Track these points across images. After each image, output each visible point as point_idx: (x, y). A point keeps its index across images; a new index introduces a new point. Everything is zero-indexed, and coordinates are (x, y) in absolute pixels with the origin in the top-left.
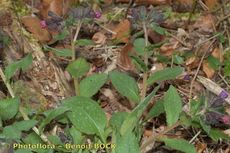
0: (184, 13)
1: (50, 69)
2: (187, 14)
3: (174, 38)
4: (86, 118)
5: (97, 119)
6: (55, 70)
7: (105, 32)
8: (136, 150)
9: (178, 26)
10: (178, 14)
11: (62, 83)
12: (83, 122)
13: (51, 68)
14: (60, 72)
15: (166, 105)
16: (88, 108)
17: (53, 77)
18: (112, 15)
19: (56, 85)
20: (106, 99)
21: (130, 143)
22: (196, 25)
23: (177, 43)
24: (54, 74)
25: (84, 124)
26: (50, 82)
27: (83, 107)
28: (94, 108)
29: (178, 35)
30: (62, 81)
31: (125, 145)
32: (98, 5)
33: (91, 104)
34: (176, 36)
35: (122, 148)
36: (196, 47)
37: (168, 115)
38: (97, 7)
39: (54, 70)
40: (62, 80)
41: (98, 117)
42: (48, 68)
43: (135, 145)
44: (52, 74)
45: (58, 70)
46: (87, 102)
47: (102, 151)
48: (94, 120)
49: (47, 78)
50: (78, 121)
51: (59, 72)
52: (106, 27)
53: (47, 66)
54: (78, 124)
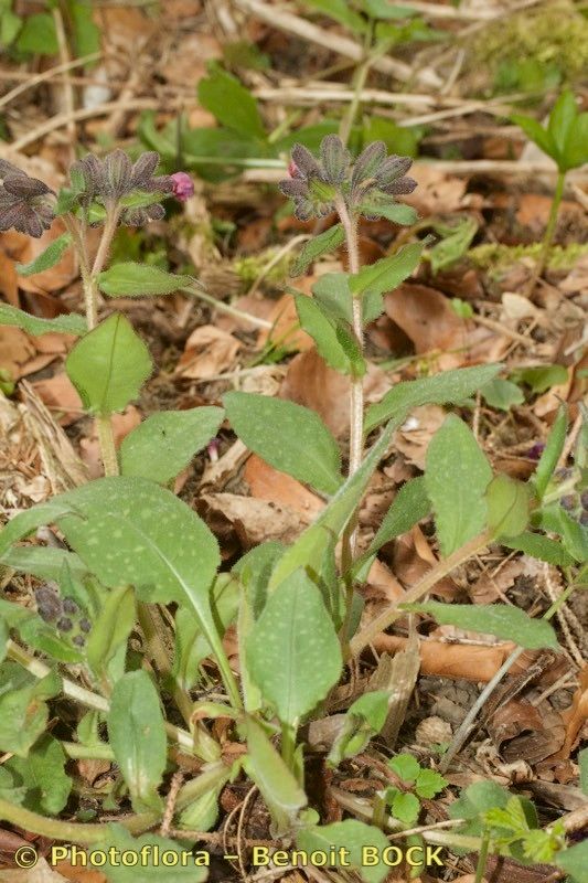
0: (525, 246)
1: (24, 439)
2: (537, 247)
3: (488, 328)
4: (139, 549)
5: (181, 553)
6: (40, 440)
7: (233, 328)
8: (322, 641)
9: (503, 285)
10: (504, 248)
11: (66, 481)
12: (127, 561)
13: (27, 434)
14: (57, 440)
15: (433, 479)
16: (146, 513)
17: (32, 465)
18: (259, 266)
19: (41, 487)
20: (231, 527)
21: (300, 616)
22: (569, 284)
23: (501, 343)
24: (38, 454)
25: (131, 569)
26: (20, 480)
27: (126, 512)
28: (168, 515)
29: (503, 317)
30: (64, 471)
31: (281, 625)
32: (207, 237)
33: (156, 504)
34: (497, 319)
35: (272, 637)
36: (571, 355)
37: (440, 517)
38: (202, 247)
39: (36, 441)
40: (65, 466)
41: (184, 547)
42: (16, 438)
43: (320, 626)
44: (30, 455)
45: (50, 435)
46: (143, 495)
47: (210, 696)
48: (167, 556)
49: (11, 468)
50: (109, 557)
51: (53, 442)
52: (237, 308)
53: (11, 431)
54: (110, 570)
